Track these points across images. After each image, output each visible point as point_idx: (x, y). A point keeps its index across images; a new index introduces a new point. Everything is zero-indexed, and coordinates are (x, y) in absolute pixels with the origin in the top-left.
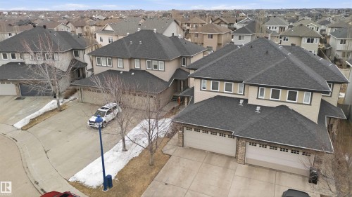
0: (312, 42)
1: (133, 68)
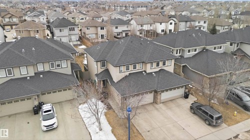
0: (103, 29)
1: (36, 72)
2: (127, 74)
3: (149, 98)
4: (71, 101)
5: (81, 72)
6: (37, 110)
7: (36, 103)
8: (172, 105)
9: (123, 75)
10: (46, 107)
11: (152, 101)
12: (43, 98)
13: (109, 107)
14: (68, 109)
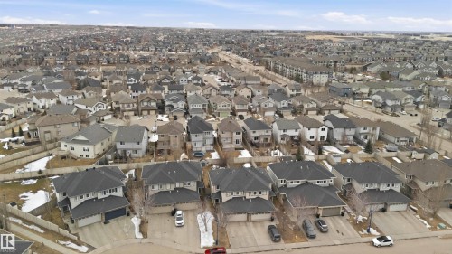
2: (231, 197)
3: (243, 217)
4: (193, 210)
5: (204, 189)
6: (173, 213)
7: (173, 209)
8: (259, 225)
9: (229, 198)
10: (179, 212)
11: (245, 219)
12: (179, 206)
13: (216, 219)
14: (191, 216)
